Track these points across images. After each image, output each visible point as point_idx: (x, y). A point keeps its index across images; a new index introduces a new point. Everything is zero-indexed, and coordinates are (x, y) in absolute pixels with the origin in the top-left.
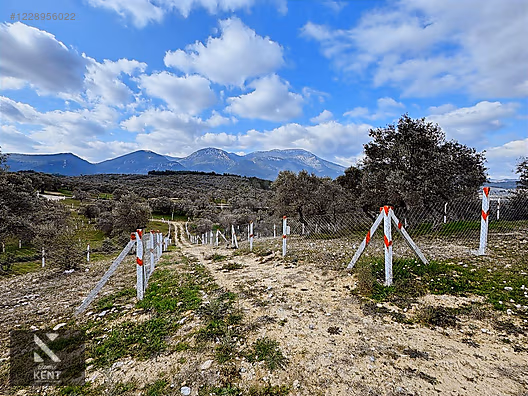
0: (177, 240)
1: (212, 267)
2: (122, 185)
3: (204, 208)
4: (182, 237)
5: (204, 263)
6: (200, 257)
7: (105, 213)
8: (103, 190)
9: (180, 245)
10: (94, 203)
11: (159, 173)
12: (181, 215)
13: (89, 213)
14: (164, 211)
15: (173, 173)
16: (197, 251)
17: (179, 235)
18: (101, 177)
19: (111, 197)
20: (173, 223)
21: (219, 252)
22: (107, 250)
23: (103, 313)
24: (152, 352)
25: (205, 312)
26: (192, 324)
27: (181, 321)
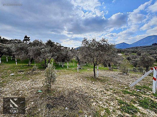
2: (140, 50)
7: (134, 59)
8: (133, 52)
10: (130, 56)
13: (128, 59)
18: (132, 48)
19: (135, 54)
22: (134, 71)
23: (138, 90)
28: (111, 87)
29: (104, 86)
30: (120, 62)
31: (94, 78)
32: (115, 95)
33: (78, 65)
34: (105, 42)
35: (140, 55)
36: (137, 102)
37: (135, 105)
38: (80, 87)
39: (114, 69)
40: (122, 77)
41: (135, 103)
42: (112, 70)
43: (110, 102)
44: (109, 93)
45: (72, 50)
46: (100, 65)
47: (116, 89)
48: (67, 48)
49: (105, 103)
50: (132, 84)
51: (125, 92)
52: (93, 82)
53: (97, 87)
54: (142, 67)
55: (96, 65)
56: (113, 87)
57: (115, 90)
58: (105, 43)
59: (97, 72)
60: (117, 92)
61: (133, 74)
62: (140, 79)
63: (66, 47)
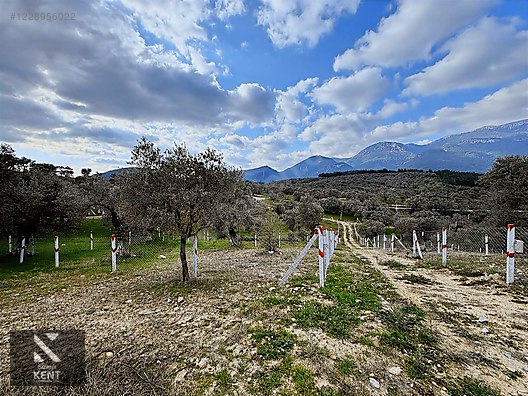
0: (346, 240)
1: (390, 274)
2: (299, 188)
3: (374, 209)
4: (351, 238)
5: (379, 268)
6: (374, 261)
7: (289, 211)
8: (287, 192)
9: (349, 245)
10: (281, 203)
11: (328, 175)
12: (350, 215)
13: (278, 211)
14: (333, 211)
15: (340, 174)
16: (376, 255)
17: (348, 235)
18: (285, 182)
19: (292, 198)
20: (342, 223)
21: (396, 259)
22: (291, 240)
23: (296, 289)
24: (338, 334)
25: (387, 318)
26: (373, 324)
27: (362, 318)
28: (235, 298)
29: (217, 301)
30: (258, 219)
31: (185, 284)
32: (246, 321)
33: (113, 243)
34: (215, 160)
35: (298, 200)
36: (294, 319)
37: (289, 330)
38: (123, 333)
39: (245, 243)
40: (263, 262)
41: (289, 323)
42: (241, 247)
43: (232, 348)
44: (230, 318)
45: (86, 181)
46: (206, 237)
47: (247, 301)
48: (52, 168)
49: (217, 357)
50: (285, 276)
51: (269, 303)
52: (180, 299)
53: (191, 313)
54: (303, 229)
55: (190, 235)
56: (242, 297)
57: (245, 306)
58: (216, 163)
60: (250, 311)
61: (288, 250)
62: (297, 262)
63: (46, 166)
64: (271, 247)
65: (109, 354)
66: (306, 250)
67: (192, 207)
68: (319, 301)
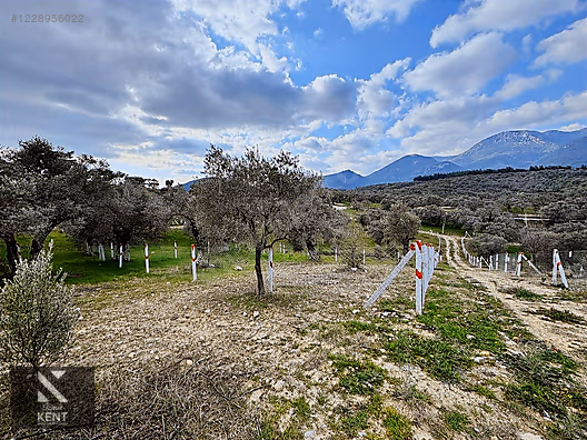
0: (449, 258)
1: (516, 305)
2: (389, 195)
3: (490, 220)
4: (456, 256)
5: (500, 296)
6: (491, 288)
7: (375, 222)
8: (373, 200)
9: (454, 265)
10: (366, 212)
11: (426, 179)
12: (455, 227)
13: (363, 221)
14: (433, 222)
15: (444, 176)
16: (494, 279)
17: (452, 253)
18: (370, 188)
19: (379, 206)
20: (444, 237)
21: (525, 286)
22: (378, 256)
23: (386, 314)
24: (444, 376)
25: (514, 363)
26: (493, 370)
27: (477, 359)
28: (314, 317)
29: (293, 320)
30: (338, 231)
31: (260, 298)
32: (325, 345)
33: (193, 252)
34: (291, 165)
35: (388, 208)
36: (383, 351)
37: (378, 362)
38: (202, 342)
39: (323, 257)
40: (345, 280)
41: (377, 354)
42: (319, 261)
43: (309, 373)
44: (307, 341)
46: (281, 248)
47: (327, 323)
48: (141, 180)
49: (294, 382)
50: (371, 299)
51: (353, 327)
52: (256, 314)
53: (268, 327)
54: (394, 244)
55: (265, 247)
56: (321, 318)
57: (324, 328)
58: (291, 168)
59: (270, 274)
60: (330, 334)
61: (374, 267)
62: (388, 281)
63: (137, 179)
64: (354, 263)
65: (189, 362)
66: (398, 268)
67: (267, 217)
68: (416, 332)
